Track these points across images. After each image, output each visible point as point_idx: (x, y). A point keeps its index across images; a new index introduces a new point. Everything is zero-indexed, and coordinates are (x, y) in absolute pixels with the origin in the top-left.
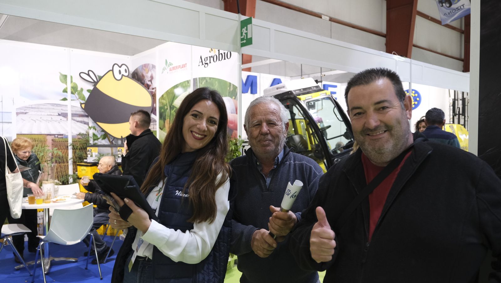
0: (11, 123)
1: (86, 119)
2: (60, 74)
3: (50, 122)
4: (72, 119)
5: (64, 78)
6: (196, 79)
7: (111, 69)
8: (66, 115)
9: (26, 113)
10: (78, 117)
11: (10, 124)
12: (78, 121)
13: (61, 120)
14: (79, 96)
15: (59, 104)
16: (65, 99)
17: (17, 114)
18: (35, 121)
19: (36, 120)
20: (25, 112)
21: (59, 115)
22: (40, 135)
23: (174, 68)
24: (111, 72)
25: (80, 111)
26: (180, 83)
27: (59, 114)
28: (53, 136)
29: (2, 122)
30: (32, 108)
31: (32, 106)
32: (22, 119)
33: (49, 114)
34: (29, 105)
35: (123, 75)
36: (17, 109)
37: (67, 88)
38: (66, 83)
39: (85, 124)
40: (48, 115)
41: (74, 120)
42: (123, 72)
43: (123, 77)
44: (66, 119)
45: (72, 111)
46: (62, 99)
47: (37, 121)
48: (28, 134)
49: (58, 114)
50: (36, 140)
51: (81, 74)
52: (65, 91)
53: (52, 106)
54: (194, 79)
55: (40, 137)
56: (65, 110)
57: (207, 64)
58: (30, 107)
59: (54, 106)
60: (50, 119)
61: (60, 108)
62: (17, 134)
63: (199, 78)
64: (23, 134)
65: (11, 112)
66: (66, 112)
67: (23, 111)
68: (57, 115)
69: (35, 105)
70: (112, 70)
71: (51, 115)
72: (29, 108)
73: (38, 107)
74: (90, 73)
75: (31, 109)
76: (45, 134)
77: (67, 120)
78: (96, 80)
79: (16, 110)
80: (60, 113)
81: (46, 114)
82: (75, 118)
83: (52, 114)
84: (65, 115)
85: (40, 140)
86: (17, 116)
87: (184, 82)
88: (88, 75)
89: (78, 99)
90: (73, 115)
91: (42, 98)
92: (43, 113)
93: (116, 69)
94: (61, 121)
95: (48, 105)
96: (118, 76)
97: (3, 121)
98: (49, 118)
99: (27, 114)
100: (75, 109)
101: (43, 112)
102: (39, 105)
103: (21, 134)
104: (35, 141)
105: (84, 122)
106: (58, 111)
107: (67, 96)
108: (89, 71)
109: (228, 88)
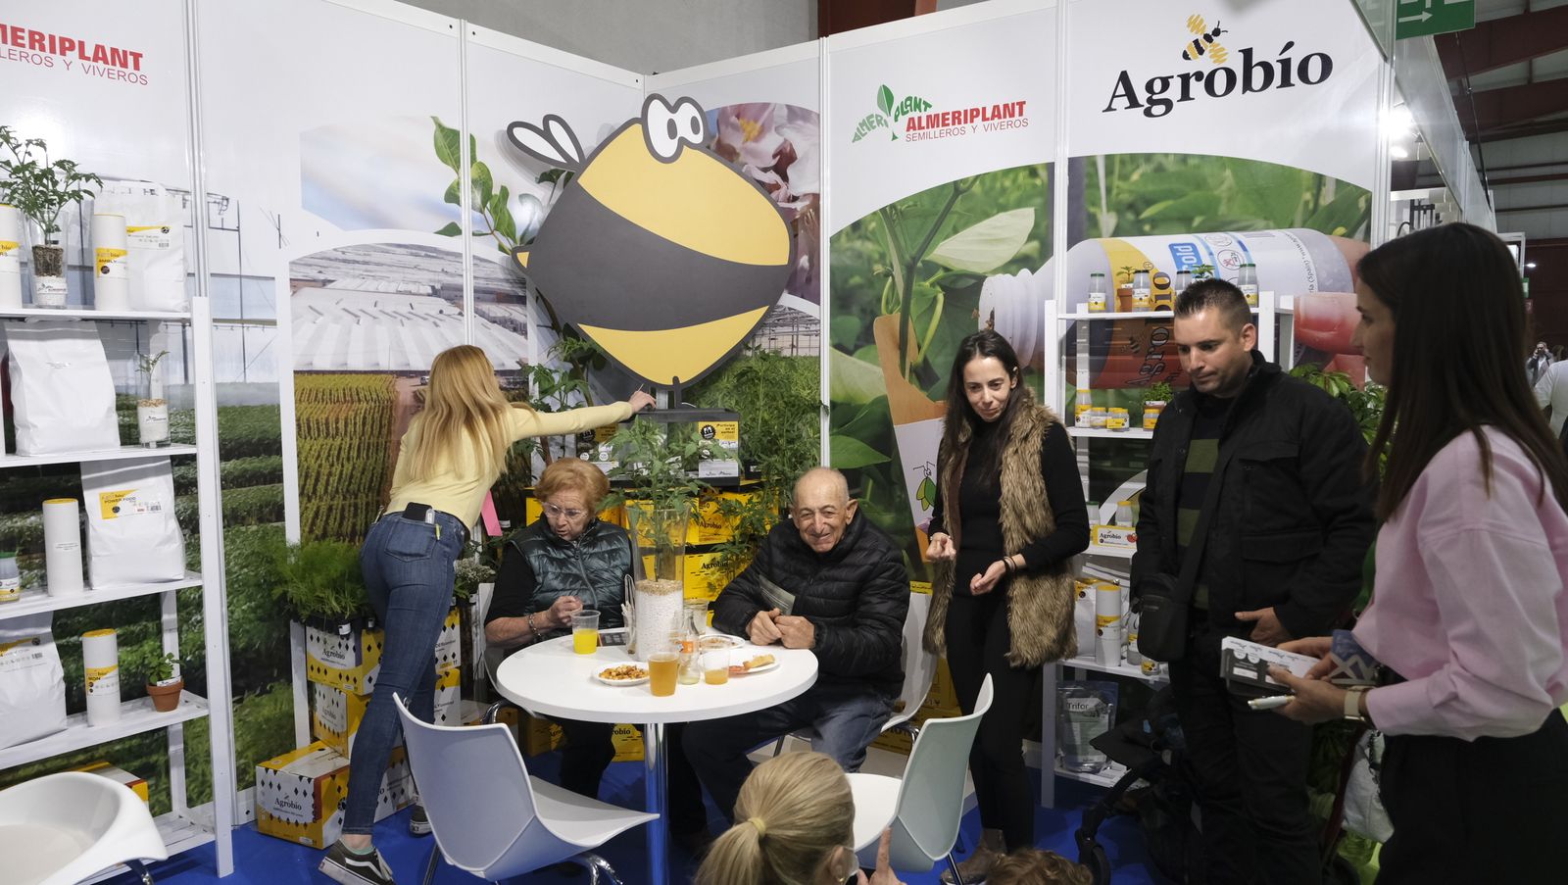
0: (273, 323)
1: (515, 312)
2: (434, 127)
3: (405, 321)
4: (477, 311)
5: (448, 142)
6: (1091, 161)
7: (639, 115)
8: (458, 293)
9: (325, 283)
10: (492, 301)
11: (269, 330)
12: (494, 321)
13: (441, 312)
14: (495, 221)
15: (435, 250)
16: (452, 230)
17: (296, 284)
18: (356, 316)
19: (359, 313)
20: (322, 277)
21: (435, 293)
22: (373, 377)
23: (934, 121)
24: (638, 127)
25: (501, 280)
26: (977, 177)
27: (433, 288)
28: (417, 381)
29: (242, 321)
30: (345, 261)
31: (343, 253)
32: (311, 307)
33: (402, 287)
34: (335, 250)
35: (683, 142)
36: (293, 263)
37: (458, 184)
38: (456, 165)
39: (515, 330)
40: (399, 292)
41: (482, 315)
42: (684, 130)
43: (685, 148)
44: (458, 310)
45: (475, 277)
46: (441, 227)
47: (363, 319)
48: (333, 373)
49: (430, 291)
50: (361, 395)
51: (518, 132)
52: (452, 196)
53: (412, 254)
54: (1073, 163)
55: (376, 383)
56: (452, 275)
57: (1168, 104)
58: (340, 256)
59: (417, 255)
60: (405, 310)
61: (436, 265)
62: (296, 372)
63: (1109, 158)
64: (318, 372)
65: (273, 278)
66: (456, 281)
67: (313, 273)
68: (429, 295)
69: (356, 248)
70: (643, 120)
71: (410, 293)
72: (336, 260)
73: (367, 259)
74: (554, 126)
75: (341, 265)
76: (392, 372)
77: (461, 314)
78: (575, 157)
79: (291, 270)
80: (438, 286)
81: (393, 287)
82: (485, 307)
83: (413, 288)
84: (453, 293)
85: (374, 396)
86: (294, 293)
87: (1007, 172)
88: (546, 134)
89: (492, 233)
90: (481, 294)
91: (379, 221)
92: (383, 286)
93: (658, 114)
94: (440, 316)
95: (399, 250)
96: (666, 146)
97: (245, 317)
98: (402, 305)
99: (330, 286)
100: (486, 271)
101: (382, 278)
102: (368, 248)
103: (310, 372)
104: (359, 400)
105: (512, 322)
106: (431, 276)
107: (459, 216)
108: (547, 119)
109: (1308, 196)
